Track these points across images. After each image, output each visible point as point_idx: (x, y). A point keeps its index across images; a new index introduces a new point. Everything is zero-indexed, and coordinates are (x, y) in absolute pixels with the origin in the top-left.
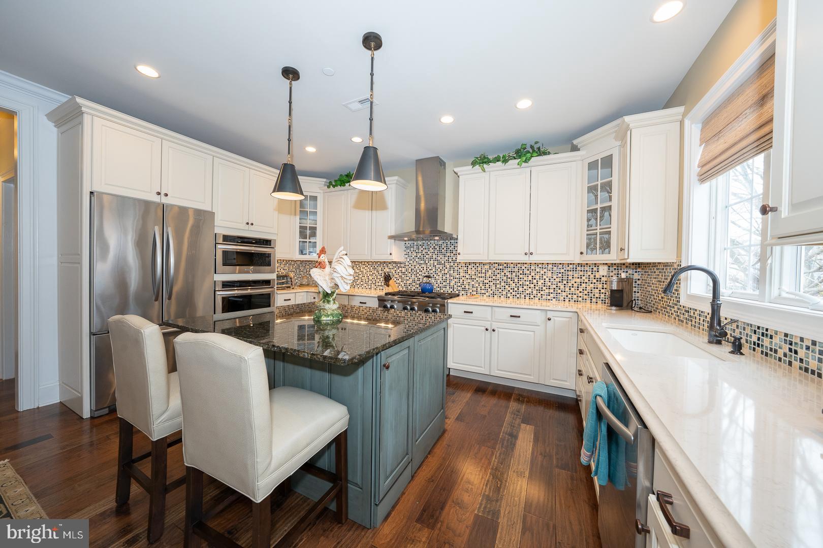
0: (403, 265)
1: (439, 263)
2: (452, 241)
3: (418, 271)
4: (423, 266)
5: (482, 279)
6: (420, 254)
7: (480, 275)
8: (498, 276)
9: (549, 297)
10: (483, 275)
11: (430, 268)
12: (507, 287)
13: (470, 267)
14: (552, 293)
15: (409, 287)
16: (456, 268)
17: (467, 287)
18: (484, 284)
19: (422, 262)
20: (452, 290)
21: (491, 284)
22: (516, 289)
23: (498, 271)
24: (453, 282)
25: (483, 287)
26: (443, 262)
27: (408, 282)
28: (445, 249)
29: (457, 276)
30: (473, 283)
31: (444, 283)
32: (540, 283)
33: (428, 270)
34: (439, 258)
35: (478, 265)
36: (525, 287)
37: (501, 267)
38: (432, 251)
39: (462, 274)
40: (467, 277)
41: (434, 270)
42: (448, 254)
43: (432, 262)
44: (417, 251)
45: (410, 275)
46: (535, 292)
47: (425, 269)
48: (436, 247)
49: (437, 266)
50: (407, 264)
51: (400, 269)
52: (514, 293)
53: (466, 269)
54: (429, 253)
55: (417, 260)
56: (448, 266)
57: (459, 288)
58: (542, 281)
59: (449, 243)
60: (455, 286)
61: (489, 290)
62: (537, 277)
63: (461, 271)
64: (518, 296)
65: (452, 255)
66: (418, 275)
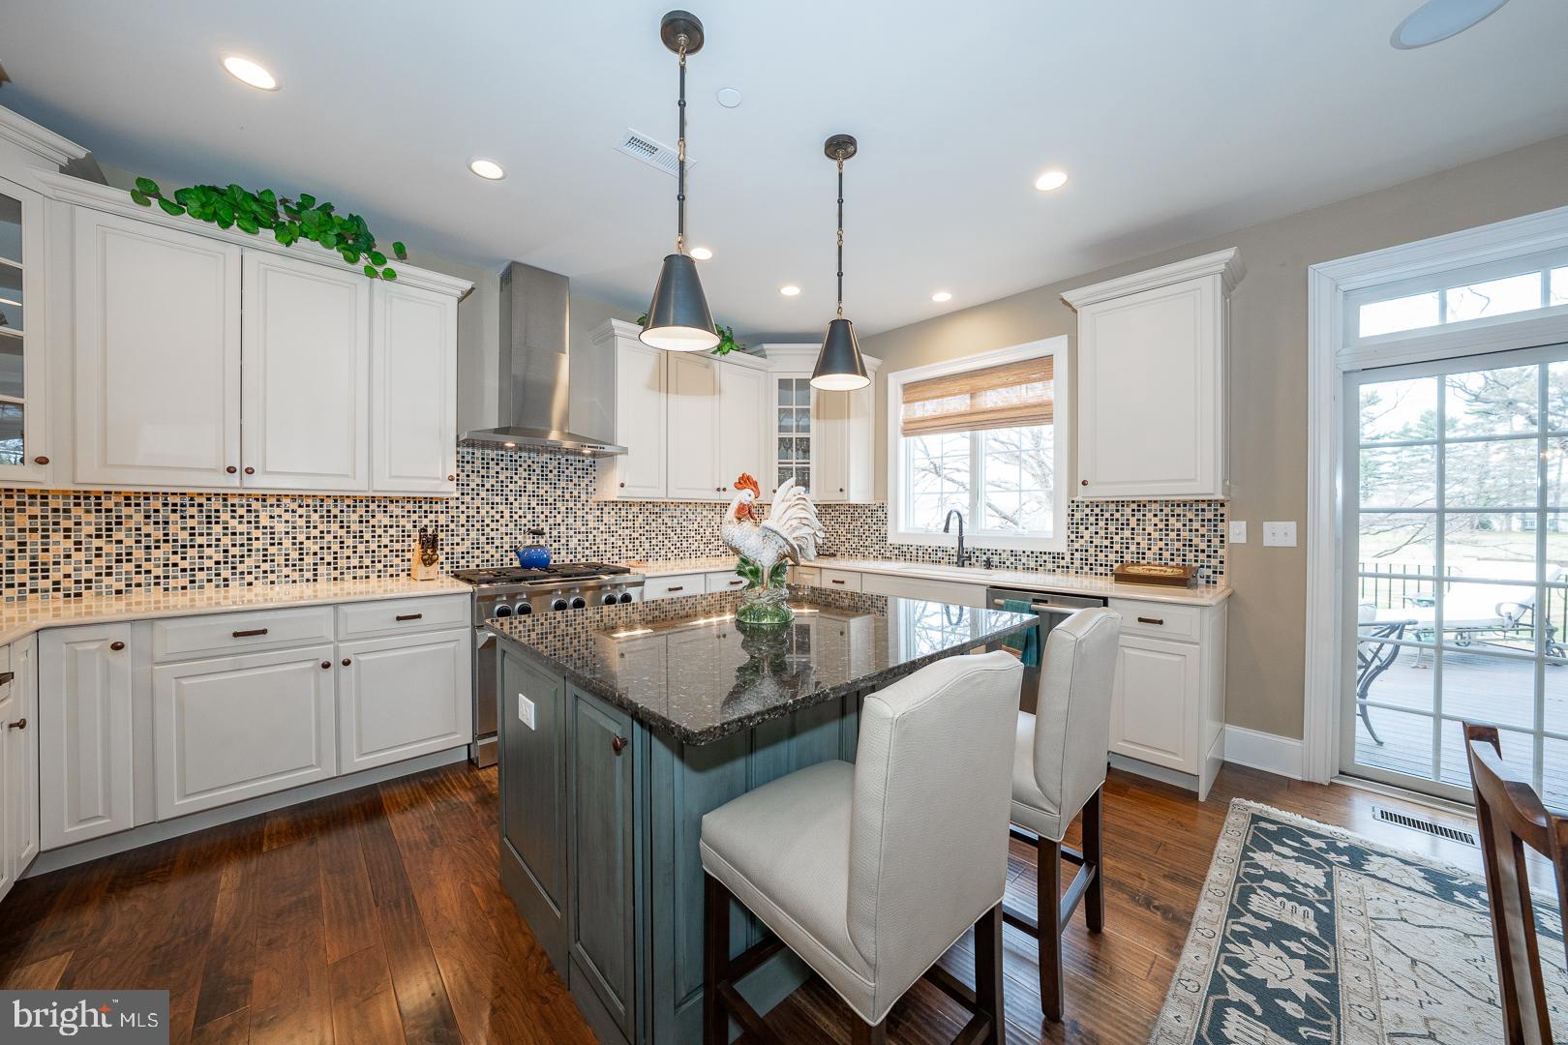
0: (438, 507)
1: (543, 502)
2: (569, 457)
3: (488, 521)
4: (501, 508)
5: (627, 532)
6: (492, 481)
7: (624, 524)
8: (654, 524)
9: (718, 553)
10: (630, 524)
11: (520, 512)
12: (666, 542)
13: (606, 509)
15: (463, 562)
16: (580, 513)
17: (602, 547)
18: (632, 540)
19: (498, 499)
20: (571, 557)
21: (644, 538)
22: (678, 545)
23: (653, 517)
24: (575, 541)
25: (630, 547)
26: (551, 500)
27: (458, 549)
28: (555, 472)
29: (583, 529)
30: (613, 539)
31: (555, 545)
32: (707, 533)
33: (516, 517)
34: (542, 492)
35: (620, 506)
36: (690, 541)
37: (657, 510)
38: (525, 474)
39: (591, 524)
40: (602, 528)
41: (529, 517)
42: (563, 484)
43: (524, 499)
44: (483, 472)
45: (462, 530)
46: (702, 547)
47: (507, 514)
48: (535, 466)
49: (539, 509)
50: (452, 503)
51: (432, 517)
52: (676, 552)
53: (598, 513)
54: (516, 478)
55: (483, 494)
56: (563, 509)
57: (587, 552)
58: (710, 530)
59: (563, 461)
60: (579, 549)
61: (641, 549)
62: (704, 525)
63: (590, 517)
64: (682, 555)
65: (571, 485)
66: (487, 530)
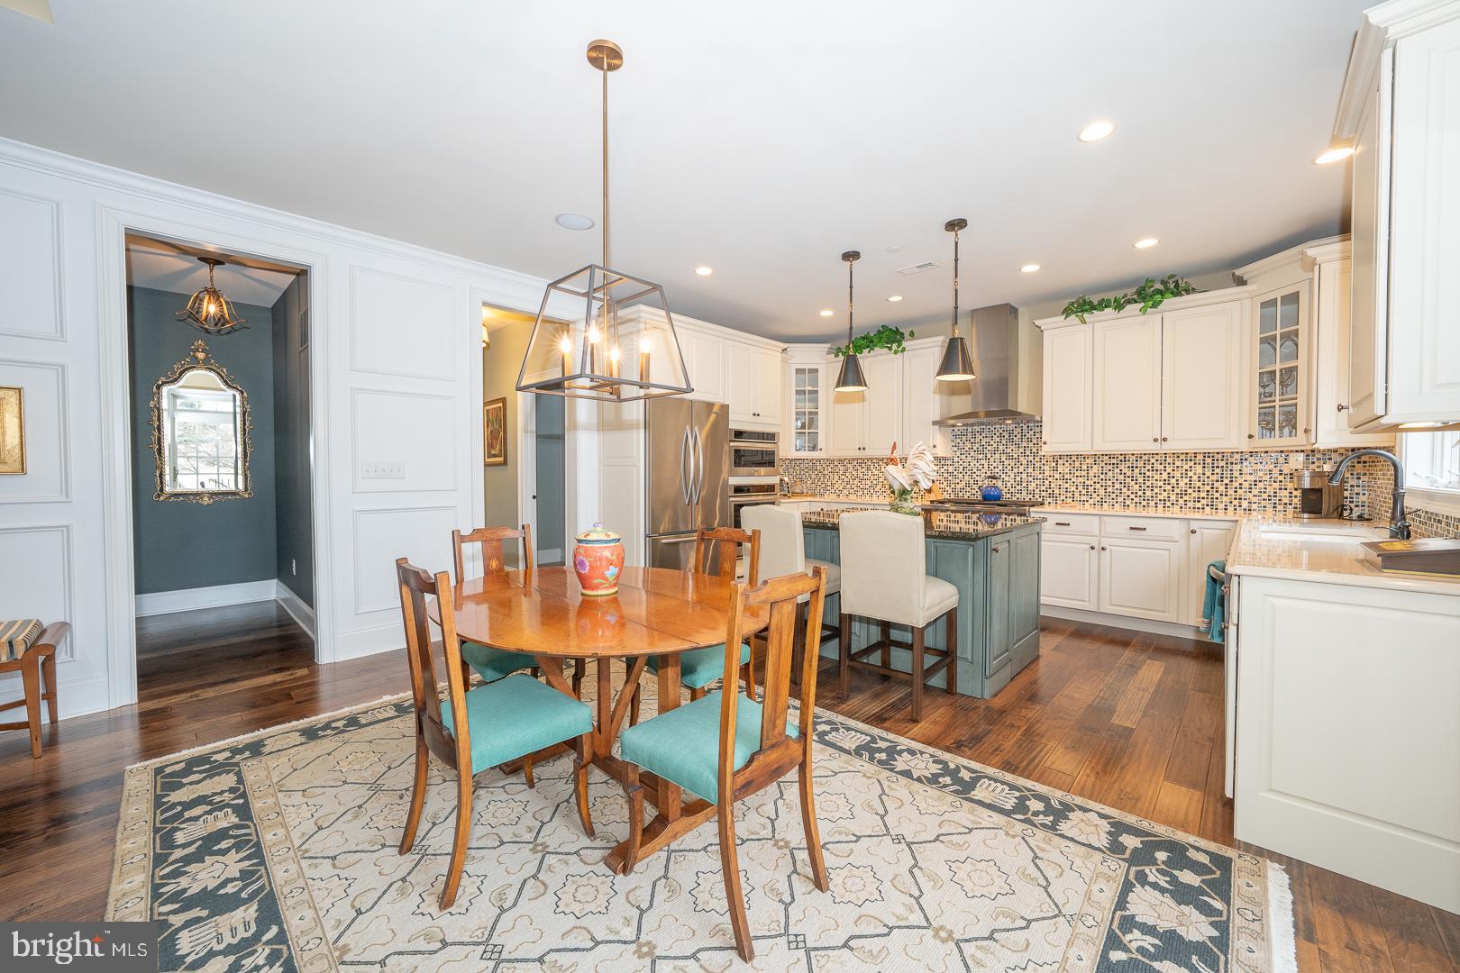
0: (949, 462)
1: (1010, 457)
2: (1030, 425)
3: (975, 470)
4: (982, 462)
5: (1081, 480)
6: (978, 445)
7: (1078, 473)
8: (1110, 474)
9: (1198, 505)
10: (1084, 473)
11: (995, 465)
12: (1124, 490)
13: (1061, 462)
14: (1203, 498)
15: (960, 494)
16: (1038, 465)
17: (1057, 491)
18: (1086, 487)
19: (981, 457)
20: (1031, 496)
21: (1098, 486)
22: (1140, 493)
23: (1110, 467)
24: (1034, 485)
25: (1084, 492)
26: (1015, 456)
27: (958, 486)
28: (1019, 436)
29: (1040, 476)
30: (1067, 485)
31: (1019, 487)
32: (1182, 484)
33: (992, 467)
34: (1009, 450)
35: (1074, 458)
36: (1156, 490)
37: (1114, 461)
38: (998, 440)
39: (1047, 473)
40: (1057, 476)
41: (1000, 468)
42: (1025, 444)
43: (997, 456)
44: (972, 440)
45: (961, 476)
46: (1173, 497)
47: (986, 466)
48: (1004, 434)
49: (1007, 462)
50: (956, 460)
51: (945, 467)
52: (1137, 500)
53: (1054, 464)
54: (992, 442)
55: (972, 454)
56: (1024, 462)
57: (1043, 494)
58: (1187, 481)
59: (1025, 427)
60: (1037, 491)
61: (1095, 495)
62: (1177, 474)
63: (1046, 468)
64: (1144, 503)
65: (1031, 445)
66: (974, 475)
